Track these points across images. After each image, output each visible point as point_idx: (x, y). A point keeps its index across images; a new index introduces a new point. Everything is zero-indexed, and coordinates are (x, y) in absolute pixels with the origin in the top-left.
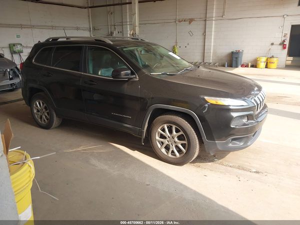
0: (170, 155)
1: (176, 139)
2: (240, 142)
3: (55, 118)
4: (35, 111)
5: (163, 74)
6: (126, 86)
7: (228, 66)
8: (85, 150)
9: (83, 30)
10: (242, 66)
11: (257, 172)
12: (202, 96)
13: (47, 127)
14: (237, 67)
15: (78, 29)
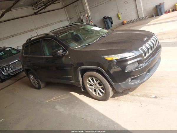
0: (98, 95)
1: (98, 85)
2: (137, 80)
3: (41, 83)
4: (32, 81)
5: (83, 46)
6: (63, 59)
7: (156, 16)
8: (55, 100)
9: (64, 21)
10: (166, 13)
11: (156, 97)
12: (102, 57)
13: (39, 88)
14: (162, 14)
15: (61, 21)
